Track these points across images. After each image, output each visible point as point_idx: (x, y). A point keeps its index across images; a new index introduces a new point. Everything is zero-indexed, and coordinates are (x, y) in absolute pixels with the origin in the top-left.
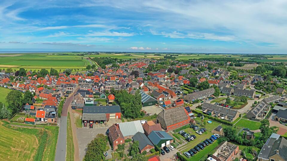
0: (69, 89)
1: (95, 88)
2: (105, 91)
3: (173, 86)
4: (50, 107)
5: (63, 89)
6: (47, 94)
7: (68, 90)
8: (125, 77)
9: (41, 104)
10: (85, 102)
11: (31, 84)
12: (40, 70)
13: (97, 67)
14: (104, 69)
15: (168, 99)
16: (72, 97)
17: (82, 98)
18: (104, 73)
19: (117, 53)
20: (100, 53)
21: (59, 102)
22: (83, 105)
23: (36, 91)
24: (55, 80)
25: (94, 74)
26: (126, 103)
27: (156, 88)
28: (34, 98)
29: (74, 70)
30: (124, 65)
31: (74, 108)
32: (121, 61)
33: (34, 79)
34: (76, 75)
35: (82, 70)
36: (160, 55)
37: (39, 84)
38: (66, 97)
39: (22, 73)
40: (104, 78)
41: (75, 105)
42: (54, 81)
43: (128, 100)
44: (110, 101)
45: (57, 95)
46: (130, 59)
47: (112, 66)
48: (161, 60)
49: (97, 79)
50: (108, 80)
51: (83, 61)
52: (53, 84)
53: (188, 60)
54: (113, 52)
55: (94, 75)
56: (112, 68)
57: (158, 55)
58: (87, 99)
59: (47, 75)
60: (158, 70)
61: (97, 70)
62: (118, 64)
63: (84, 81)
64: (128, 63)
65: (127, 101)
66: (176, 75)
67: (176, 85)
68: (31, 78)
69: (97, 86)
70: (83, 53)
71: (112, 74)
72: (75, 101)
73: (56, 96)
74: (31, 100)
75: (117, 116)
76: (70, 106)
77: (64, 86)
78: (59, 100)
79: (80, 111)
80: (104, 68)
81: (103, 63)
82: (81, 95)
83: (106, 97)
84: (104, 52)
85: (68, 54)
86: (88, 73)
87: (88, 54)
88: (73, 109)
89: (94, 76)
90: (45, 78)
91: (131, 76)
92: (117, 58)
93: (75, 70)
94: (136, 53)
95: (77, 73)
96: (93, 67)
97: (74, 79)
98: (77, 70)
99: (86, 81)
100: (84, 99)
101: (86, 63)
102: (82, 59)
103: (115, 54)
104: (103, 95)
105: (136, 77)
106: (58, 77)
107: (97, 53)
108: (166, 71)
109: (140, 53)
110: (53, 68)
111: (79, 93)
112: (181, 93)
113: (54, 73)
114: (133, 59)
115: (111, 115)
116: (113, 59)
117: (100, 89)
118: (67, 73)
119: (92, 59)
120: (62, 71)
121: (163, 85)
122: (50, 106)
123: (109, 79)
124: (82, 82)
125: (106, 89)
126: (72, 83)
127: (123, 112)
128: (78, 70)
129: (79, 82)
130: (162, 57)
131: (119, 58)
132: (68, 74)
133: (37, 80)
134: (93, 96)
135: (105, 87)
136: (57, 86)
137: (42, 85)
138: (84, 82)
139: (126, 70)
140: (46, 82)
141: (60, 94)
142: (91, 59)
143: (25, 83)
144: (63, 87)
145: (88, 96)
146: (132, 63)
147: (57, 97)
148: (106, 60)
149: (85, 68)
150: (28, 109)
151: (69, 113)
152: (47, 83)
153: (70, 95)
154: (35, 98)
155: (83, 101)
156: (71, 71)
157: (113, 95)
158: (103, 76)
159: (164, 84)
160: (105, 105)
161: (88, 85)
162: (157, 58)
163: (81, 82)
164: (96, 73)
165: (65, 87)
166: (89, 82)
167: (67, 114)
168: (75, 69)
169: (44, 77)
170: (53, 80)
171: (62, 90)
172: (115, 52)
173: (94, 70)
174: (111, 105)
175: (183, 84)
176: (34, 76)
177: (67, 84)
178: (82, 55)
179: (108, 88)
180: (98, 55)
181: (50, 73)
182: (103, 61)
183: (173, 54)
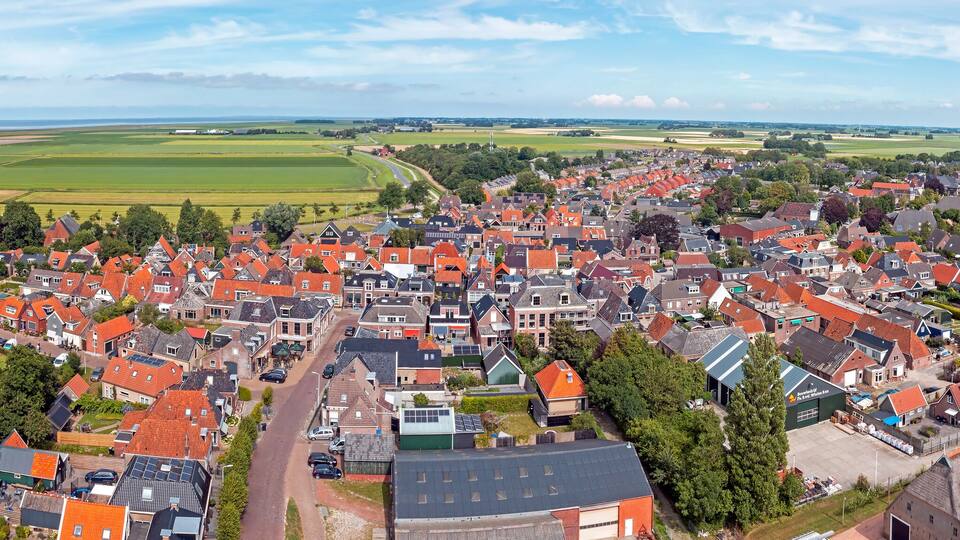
0: (291, 329)
1: (450, 319)
2: (509, 340)
3: (885, 295)
4: (165, 476)
5: (251, 331)
6: (149, 367)
7: (286, 337)
8: (603, 247)
9: (110, 440)
10: (395, 424)
11: (64, 297)
12: (123, 212)
13: (434, 198)
14: (477, 203)
15: (892, 376)
16: (307, 381)
17: (376, 395)
18: (479, 224)
19: (519, 124)
20: (434, 124)
21: (225, 427)
22: (387, 449)
23: (84, 344)
24: (204, 270)
25: (429, 235)
26: (661, 415)
27: (800, 313)
28: (67, 390)
29: (310, 214)
30: (574, 184)
31: (325, 467)
32: (555, 164)
33: (81, 269)
34: (327, 240)
35: (352, 210)
36: (742, 136)
37: (108, 298)
38: (275, 386)
39: (21, 231)
40: (490, 258)
41: (334, 447)
42: (199, 279)
43: (669, 398)
44: (556, 408)
45: (217, 373)
46: (600, 154)
47: (518, 189)
48: (755, 156)
49: (451, 262)
50: (510, 265)
51: (353, 165)
52: (191, 295)
53: (893, 158)
54: (500, 122)
55: (429, 242)
56: (516, 201)
57: (733, 135)
58: (408, 395)
59: (158, 246)
60: (769, 209)
61: (437, 208)
62: (544, 176)
63: (378, 278)
64: (596, 172)
65: (664, 403)
66: (873, 238)
67: (899, 294)
68: (63, 261)
69: (457, 308)
70: (349, 128)
71: (526, 233)
72: (334, 416)
73: (210, 380)
74: (45, 409)
75: (629, 523)
76: (299, 454)
77: (257, 312)
78: (229, 413)
79: (368, 491)
80: (476, 199)
81: (466, 171)
82: (372, 376)
83: (522, 378)
84: (458, 121)
85: (274, 132)
86: (397, 231)
87: (376, 129)
88: (322, 476)
89: (430, 249)
90: (148, 259)
91: (636, 244)
92: (531, 147)
93: (319, 213)
94: (615, 124)
95: (329, 230)
96: (417, 193)
97: (314, 267)
98: (328, 214)
99: (388, 276)
100: (390, 398)
101: (371, 174)
102: (350, 154)
103: (513, 127)
104: (504, 365)
105: (662, 251)
106: (221, 251)
107: (424, 126)
108: (814, 216)
109: (635, 125)
110: (195, 200)
111: (357, 363)
112: (946, 335)
113: (199, 229)
114: (613, 155)
115: (585, 518)
116: (512, 153)
117: (481, 325)
118: (272, 228)
119: (400, 156)
120: (246, 219)
121: (832, 294)
122: (165, 468)
123: (520, 263)
124: (365, 282)
125: (519, 329)
126: (304, 288)
127: (667, 493)
128: (334, 210)
129: (349, 284)
130: (754, 146)
131: (540, 149)
132: (279, 234)
133: (97, 272)
134: (442, 374)
135: (507, 316)
136: (217, 312)
137: (126, 303)
138: (378, 285)
139: (595, 212)
140: (148, 286)
141: (232, 367)
142: (393, 151)
143: (27, 291)
144: (254, 319)
145: (410, 374)
146: (615, 174)
147: (215, 392)
148: (476, 159)
149: (373, 197)
150: (17, 476)
151: (293, 509)
152: (158, 289)
153: (296, 372)
154: (73, 391)
155: (386, 415)
156: (297, 216)
157: (570, 371)
158: (477, 245)
159: (836, 289)
160: (533, 441)
161: (406, 301)
162: (732, 150)
163: (361, 285)
164: (436, 229)
165: (267, 316)
166: (405, 284)
167: (278, 518)
168: (316, 206)
169: (142, 256)
170: (194, 270)
171: (245, 335)
172: (513, 120)
173: (425, 214)
174: (565, 436)
175: (930, 285)
176: (84, 251)
177: (279, 301)
178: (350, 134)
179: (527, 320)
180: (428, 135)
181: (181, 228)
182: (460, 161)
183: (805, 132)
